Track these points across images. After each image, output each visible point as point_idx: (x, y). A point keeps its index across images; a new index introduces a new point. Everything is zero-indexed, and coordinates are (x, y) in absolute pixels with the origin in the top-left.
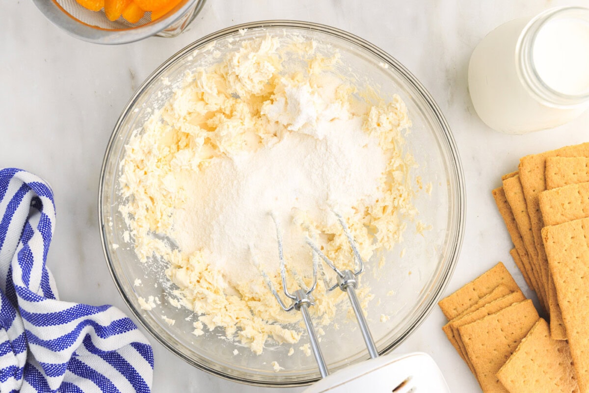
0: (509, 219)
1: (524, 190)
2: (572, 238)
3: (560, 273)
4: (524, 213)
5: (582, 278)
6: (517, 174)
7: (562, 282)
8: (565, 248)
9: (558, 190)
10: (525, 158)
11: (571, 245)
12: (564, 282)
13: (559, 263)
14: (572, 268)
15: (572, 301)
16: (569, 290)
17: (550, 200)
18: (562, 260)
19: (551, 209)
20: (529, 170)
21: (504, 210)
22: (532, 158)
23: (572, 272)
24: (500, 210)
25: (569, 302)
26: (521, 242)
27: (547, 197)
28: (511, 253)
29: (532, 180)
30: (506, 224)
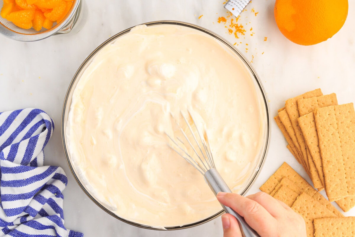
0: (284, 131)
1: (289, 116)
2: (329, 115)
3: (321, 131)
4: (291, 127)
5: (332, 135)
6: (285, 108)
7: (322, 136)
8: (325, 119)
9: (307, 115)
10: (288, 100)
11: (328, 118)
12: (323, 136)
13: (321, 126)
14: (327, 129)
15: (326, 146)
16: (325, 140)
17: (304, 121)
18: (323, 125)
19: (305, 125)
20: (291, 106)
21: (281, 126)
22: (291, 100)
23: (327, 131)
24: (279, 127)
25: (324, 146)
26: (291, 141)
27: (302, 120)
28: (287, 147)
29: (293, 111)
30: (283, 133)
